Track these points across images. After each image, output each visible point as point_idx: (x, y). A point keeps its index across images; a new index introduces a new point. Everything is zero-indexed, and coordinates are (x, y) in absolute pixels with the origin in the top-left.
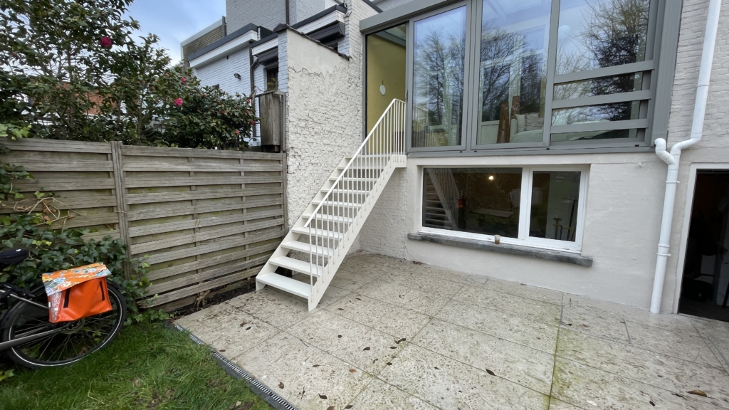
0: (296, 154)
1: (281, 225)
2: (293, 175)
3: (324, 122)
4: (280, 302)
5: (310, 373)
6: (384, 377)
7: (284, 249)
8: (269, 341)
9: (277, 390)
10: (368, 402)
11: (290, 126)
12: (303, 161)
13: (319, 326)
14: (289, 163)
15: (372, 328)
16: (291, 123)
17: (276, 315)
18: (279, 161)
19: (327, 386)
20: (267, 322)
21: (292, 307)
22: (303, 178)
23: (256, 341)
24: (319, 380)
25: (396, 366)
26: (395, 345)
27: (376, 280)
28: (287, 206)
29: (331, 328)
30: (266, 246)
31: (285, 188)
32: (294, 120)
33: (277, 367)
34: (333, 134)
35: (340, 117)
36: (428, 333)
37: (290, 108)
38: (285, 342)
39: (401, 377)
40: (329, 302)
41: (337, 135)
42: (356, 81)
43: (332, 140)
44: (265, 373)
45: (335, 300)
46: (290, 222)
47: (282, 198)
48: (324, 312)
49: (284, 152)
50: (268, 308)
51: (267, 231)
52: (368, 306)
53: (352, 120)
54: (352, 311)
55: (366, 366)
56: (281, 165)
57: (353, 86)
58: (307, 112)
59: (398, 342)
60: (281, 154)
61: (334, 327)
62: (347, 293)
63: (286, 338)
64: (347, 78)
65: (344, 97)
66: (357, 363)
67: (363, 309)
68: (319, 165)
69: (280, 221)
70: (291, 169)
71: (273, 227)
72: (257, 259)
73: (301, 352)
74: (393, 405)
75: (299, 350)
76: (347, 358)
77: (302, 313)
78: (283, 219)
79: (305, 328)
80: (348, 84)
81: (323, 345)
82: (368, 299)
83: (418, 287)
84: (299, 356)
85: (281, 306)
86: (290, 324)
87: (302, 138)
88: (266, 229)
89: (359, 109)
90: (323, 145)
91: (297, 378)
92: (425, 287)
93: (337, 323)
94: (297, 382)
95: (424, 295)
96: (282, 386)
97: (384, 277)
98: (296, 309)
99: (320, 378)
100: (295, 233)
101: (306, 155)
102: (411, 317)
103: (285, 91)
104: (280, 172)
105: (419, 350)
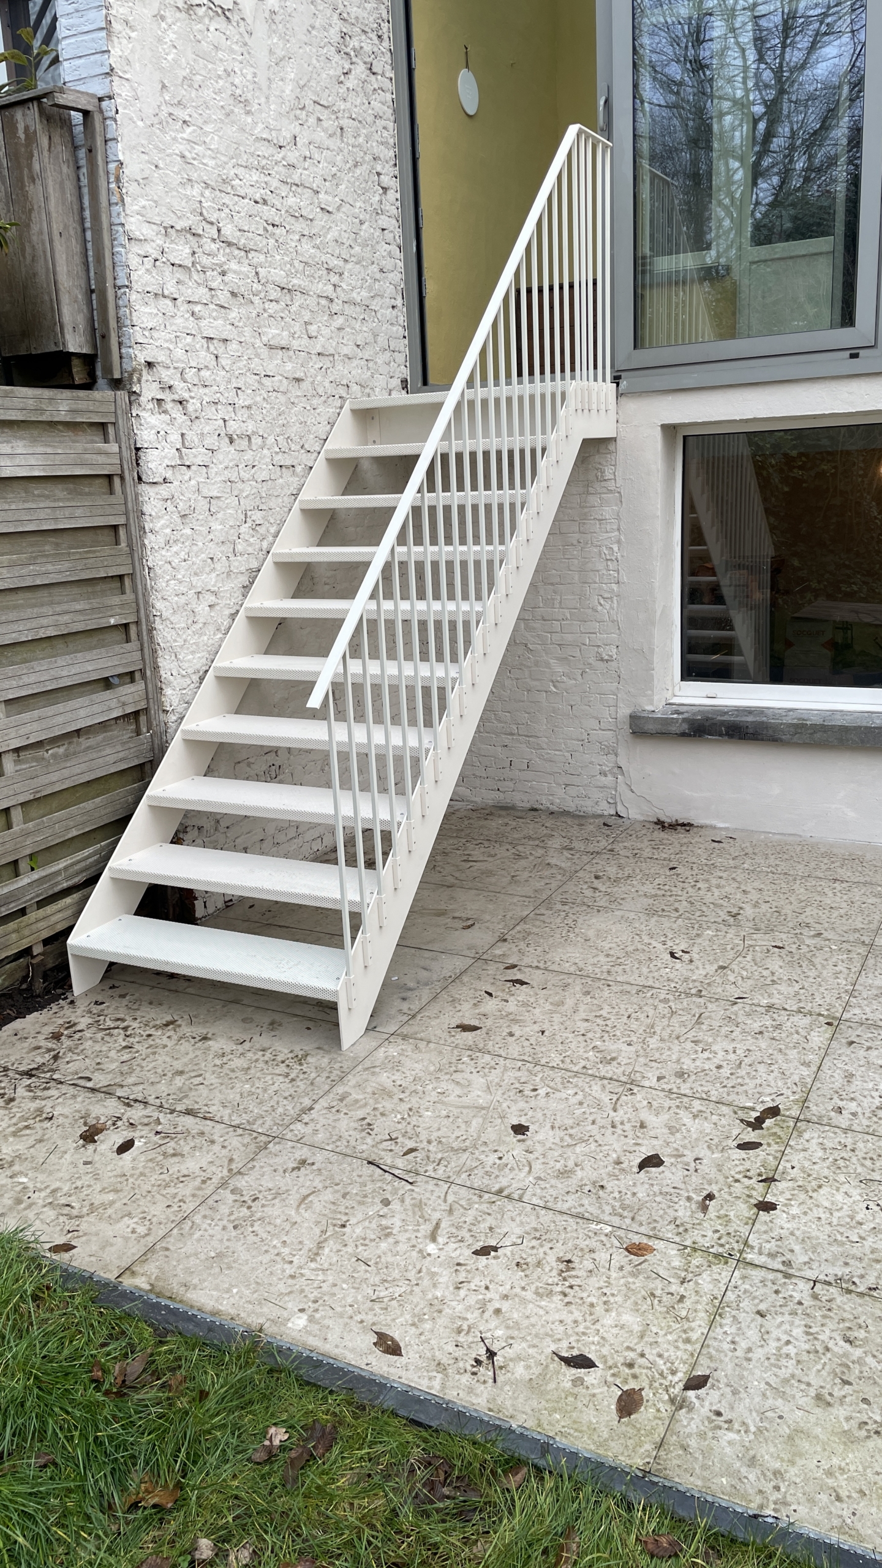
0: (167, 396)
1: (136, 714)
2: (164, 491)
3: (261, 243)
4: (202, 1030)
5: (477, 1282)
6: (772, 1255)
7: (160, 811)
8: (241, 1182)
9: (380, 1365)
10: (758, 1354)
11: (134, 261)
12: (198, 426)
13: (414, 1101)
14: (145, 436)
15: (631, 1084)
16: (135, 248)
17: (211, 1079)
18: (103, 426)
19: (569, 1319)
20: (189, 1112)
21: (264, 1041)
22: (203, 504)
23: (185, 1190)
24: (524, 1301)
25: (794, 1211)
26: (751, 1136)
27: (548, 903)
28: (151, 630)
29: (466, 1101)
30: (88, 805)
31: (135, 552)
32: (147, 231)
33: (331, 1279)
34: (299, 299)
35: (321, 220)
36: (849, 1077)
37: (128, 171)
38: (307, 1179)
39: (835, 1248)
40: (405, 1006)
41: (311, 301)
42: (368, 48)
43: (297, 327)
44: (292, 1305)
45: (426, 994)
46: (171, 696)
47: (129, 596)
48: (408, 1047)
49: (116, 384)
50: (162, 1058)
51: (84, 742)
52: (570, 1002)
53: (366, 230)
54: (515, 1029)
55: (681, 1228)
56: (114, 447)
57: (360, 70)
58: (195, 191)
59: (757, 1124)
60: (102, 394)
61: (478, 1095)
62: (460, 963)
63: (303, 1162)
64: (334, 35)
65: (330, 124)
66: (643, 1217)
67: (557, 1018)
68: (257, 441)
69: (129, 696)
70: (155, 463)
71: (103, 726)
72: (62, 864)
73: (395, 1205)
74: (857, 1353)
75: (386, 1203)
76: (589, 1206)
77: (318, 1060)
78: (140, 686)
79: (360, 1114)
80: (340, 63)
81: (470, 1173)
82: (553, 979)
83: (723, 915)
84: (397, 1222)
85: (215, 1045)
86: (292, 1109)
87: (182, 321)
88: (78, 732)
89: (386, 180)
90: (264, 352)
91: (437, 1307)
92: (749, 911)
93: (479, 1081)
94: (442, 1321)
95: (763, 941)
96: (389, 1346)
97: (570, 887)
98: (283, 1047)
99: (529, 1295)
100: (195, 745)
101: (208, 395)
102: (756, 1026)
103: (98, 88)
104: (109, 477)
105: (849, 1141)
